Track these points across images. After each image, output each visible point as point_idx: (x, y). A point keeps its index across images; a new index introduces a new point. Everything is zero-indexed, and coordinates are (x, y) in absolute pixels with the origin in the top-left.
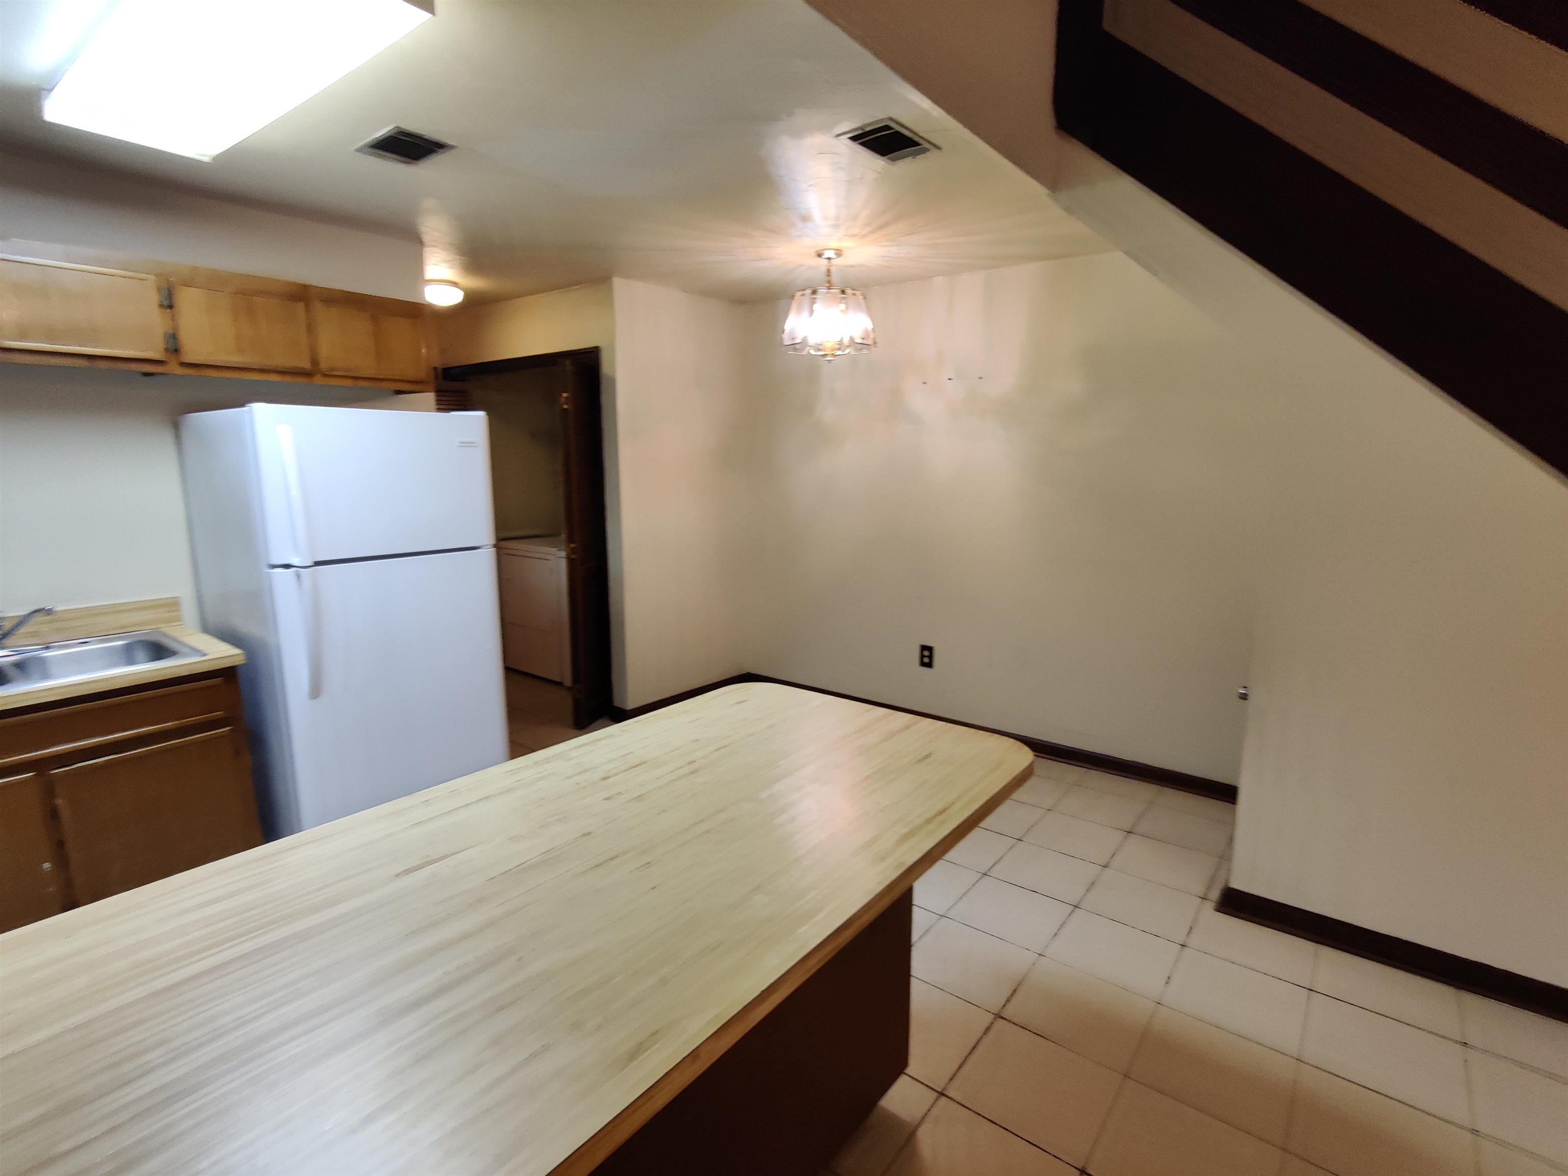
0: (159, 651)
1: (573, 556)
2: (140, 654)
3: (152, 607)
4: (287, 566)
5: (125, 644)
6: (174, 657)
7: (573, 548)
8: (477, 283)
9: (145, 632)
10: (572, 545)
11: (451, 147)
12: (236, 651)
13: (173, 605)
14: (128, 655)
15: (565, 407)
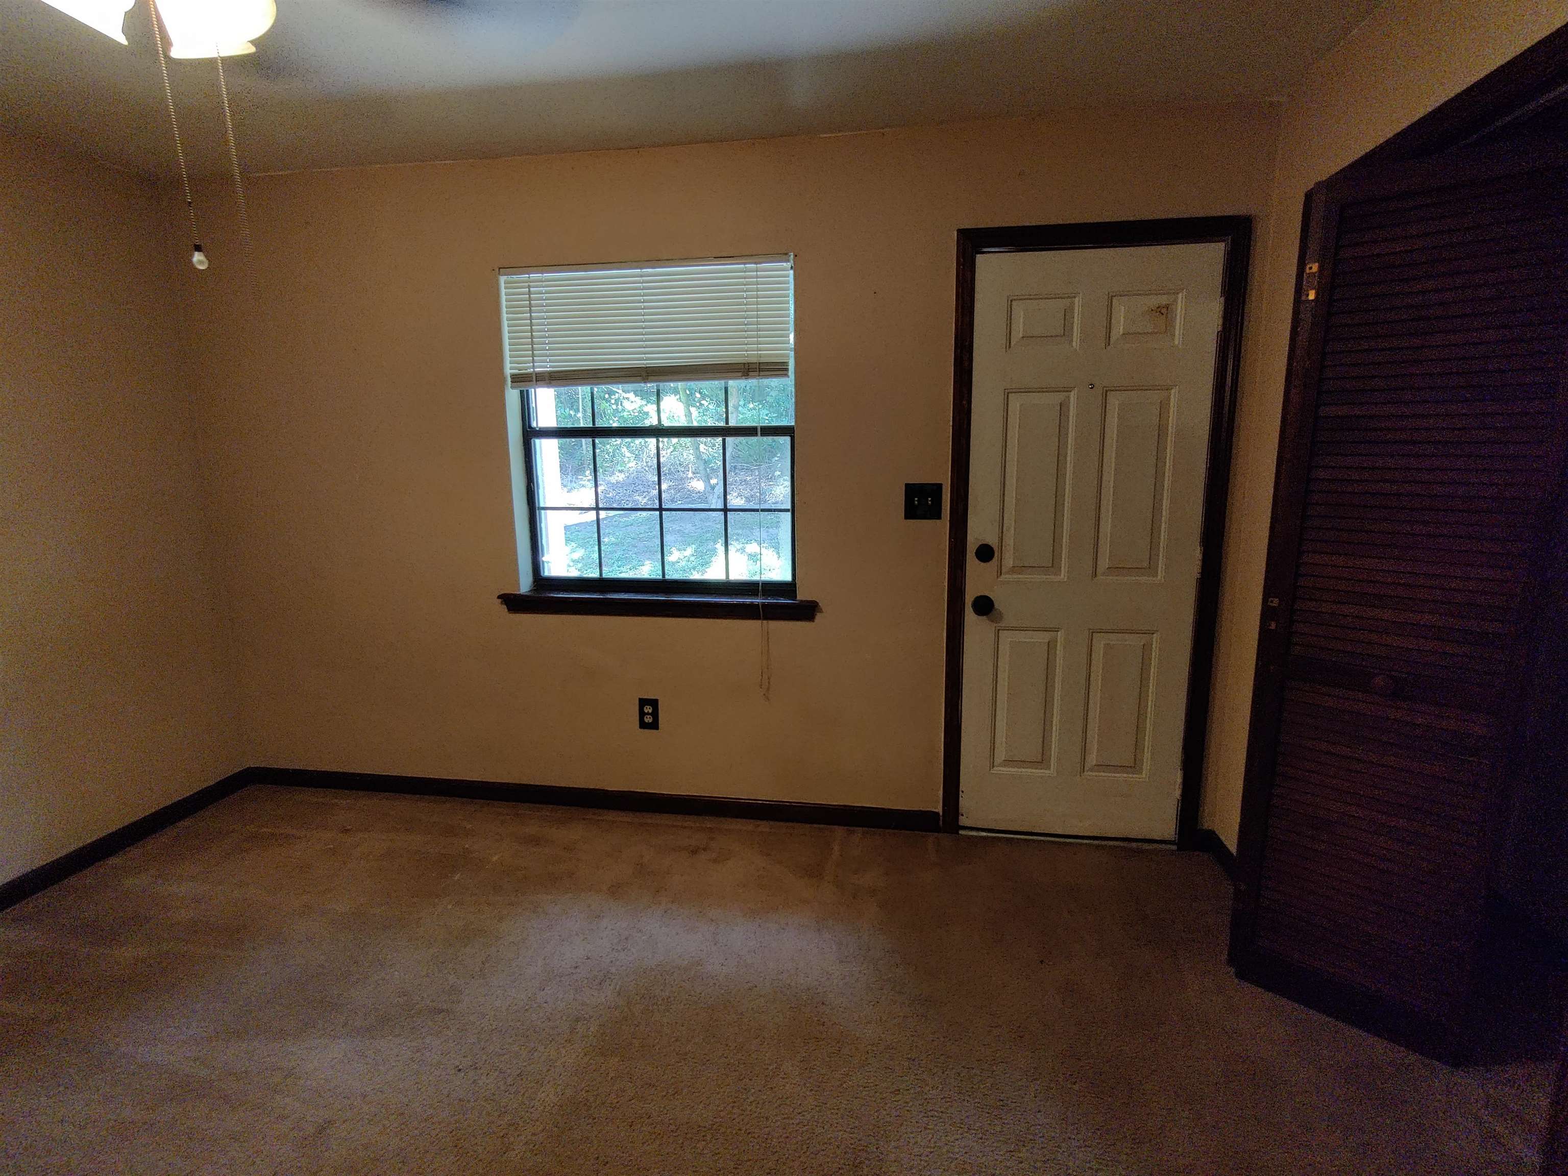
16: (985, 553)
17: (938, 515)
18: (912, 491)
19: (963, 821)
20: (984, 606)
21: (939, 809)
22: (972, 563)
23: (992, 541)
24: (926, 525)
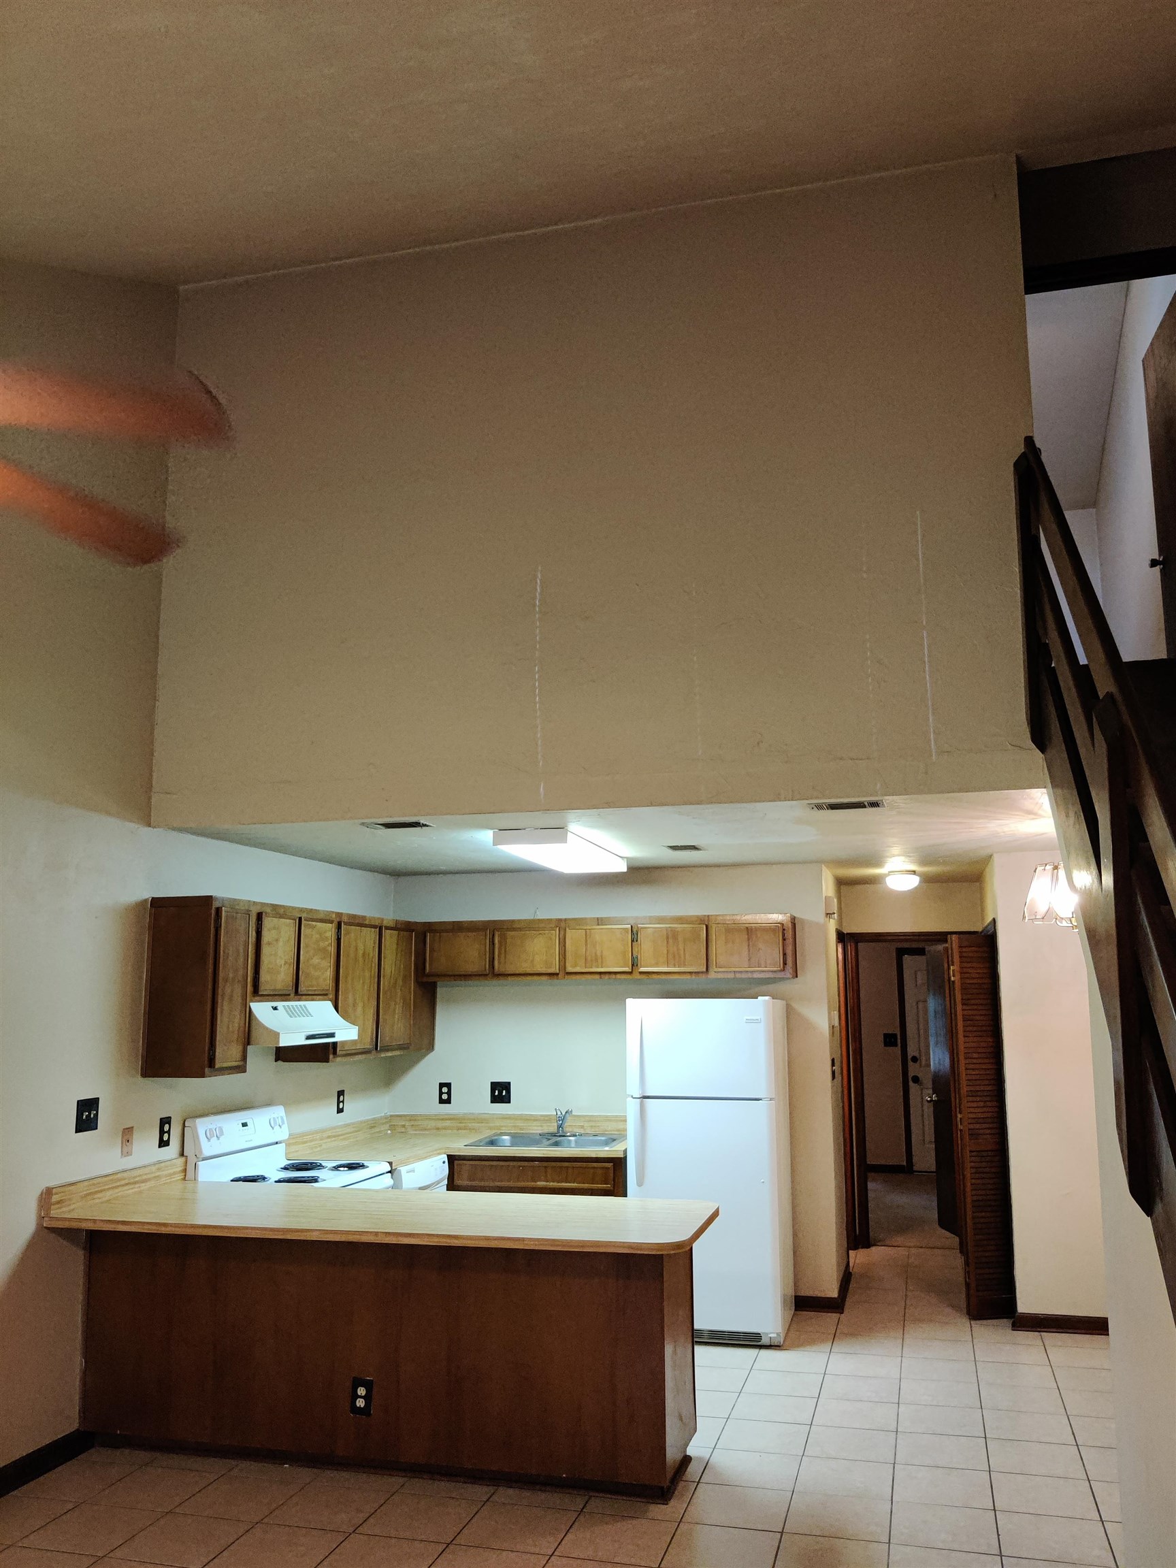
16: (915, 1059)
17: (896, 1046)
18: (886, 1036)
19: (915, 1168)
20: (916, 1080)
21: (905, 1163)
22: (910, 1063)
23: (916, 1054)
24: (891, 1049)
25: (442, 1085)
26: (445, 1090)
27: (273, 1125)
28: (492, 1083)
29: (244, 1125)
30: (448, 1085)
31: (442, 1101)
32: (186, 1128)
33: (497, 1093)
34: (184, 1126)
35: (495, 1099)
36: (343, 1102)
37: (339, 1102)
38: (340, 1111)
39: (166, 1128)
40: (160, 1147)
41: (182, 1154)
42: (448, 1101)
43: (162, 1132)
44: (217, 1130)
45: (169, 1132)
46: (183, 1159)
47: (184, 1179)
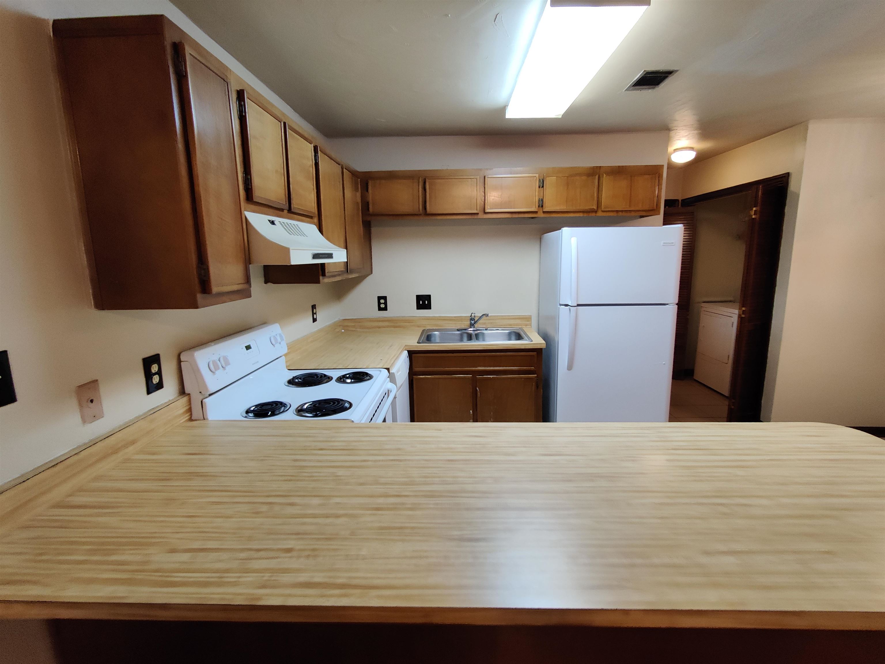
0: (519, 337)
1: (743, 316)
2: (513, 337)
3: (519, 319)
4: (567, 305)
5: (509, 332)
6: (523, 340)
7: (743, 311)
8: (705, 145)
9: (516, 329)
10: (744, 309)
11: (677, 71)
12: (544, 342)
13: (528, 319)
14: (509, 336)
15: (753, 217)
25: (379, 298)
26: (382, 301)
27: (273, 342)
28: (416, 295)
29: (248, 348)
30: (385, 298)
31: (380, 309)
32: (182, 363)
33: (421, 303)
34: (179, 362)
35: (420, 307)
36: (316, 314)
37: (313, 314)
38: (314, 320)
39: (154, 368)
40: (149, 392)
41: (182, 392)
42: (385, 309)
43: (148, 376)
44: (222, 360)
45: (159, 373)
46: (185, 399)
47: (191, 420)
